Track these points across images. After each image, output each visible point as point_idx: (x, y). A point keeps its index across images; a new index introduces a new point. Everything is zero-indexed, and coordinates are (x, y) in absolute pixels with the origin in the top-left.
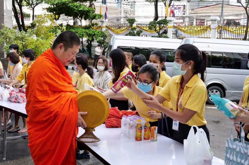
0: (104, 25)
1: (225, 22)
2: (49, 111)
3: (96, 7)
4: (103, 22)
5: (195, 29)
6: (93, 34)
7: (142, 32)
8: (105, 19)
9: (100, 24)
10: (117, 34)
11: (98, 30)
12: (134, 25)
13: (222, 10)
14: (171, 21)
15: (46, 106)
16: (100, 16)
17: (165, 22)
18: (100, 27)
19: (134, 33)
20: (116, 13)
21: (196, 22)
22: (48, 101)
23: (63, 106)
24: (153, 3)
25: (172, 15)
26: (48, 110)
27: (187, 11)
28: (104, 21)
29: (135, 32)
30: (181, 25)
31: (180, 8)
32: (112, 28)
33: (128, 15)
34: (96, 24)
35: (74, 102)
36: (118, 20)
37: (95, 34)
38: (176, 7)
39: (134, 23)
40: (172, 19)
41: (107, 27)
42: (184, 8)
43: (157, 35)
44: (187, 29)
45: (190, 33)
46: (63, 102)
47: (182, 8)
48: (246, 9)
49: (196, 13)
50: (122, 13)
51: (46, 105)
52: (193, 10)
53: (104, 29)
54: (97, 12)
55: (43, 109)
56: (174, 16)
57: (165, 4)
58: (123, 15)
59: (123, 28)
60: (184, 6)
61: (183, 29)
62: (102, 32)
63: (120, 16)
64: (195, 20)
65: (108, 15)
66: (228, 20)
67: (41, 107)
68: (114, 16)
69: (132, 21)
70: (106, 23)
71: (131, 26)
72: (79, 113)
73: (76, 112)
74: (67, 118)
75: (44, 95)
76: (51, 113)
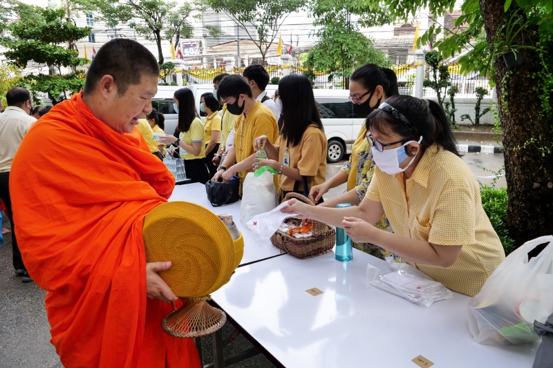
2: (61, 267)
5: (209, 72)
6: (79, 85)
13: (238, 48)
14: (178, 64)
15: (51, 253)
16: (87, 61)
17: (171, 66)
21: (217, 63)
22: (55, 238)
24: (155, 42)
25: (179, 56)
26: (58, 265)
27: (204, 50)
30: (198, 67)
31: (194, 45)
34: (82, 72)
37: (81, 85)
38: (190, 43)
40: (180, 61)
42: (201, 46)
43: (163, 82)
44: (198, 72)
45: (203, 78)
47: (198, 46)
48: (260, 47)
49: (216, 52)
51: (51, 249)
52: (211, 47)
56: (182, 58)
57: (171, 42)
60: (201, 43)
61: (195, 73)
64: (215, 61)
66: (253, 59)
67: (38, 255)
72: (150, 266)
73: (140, 266)
74: (113, 282)
75: (48, 218)
76: (68, 270)
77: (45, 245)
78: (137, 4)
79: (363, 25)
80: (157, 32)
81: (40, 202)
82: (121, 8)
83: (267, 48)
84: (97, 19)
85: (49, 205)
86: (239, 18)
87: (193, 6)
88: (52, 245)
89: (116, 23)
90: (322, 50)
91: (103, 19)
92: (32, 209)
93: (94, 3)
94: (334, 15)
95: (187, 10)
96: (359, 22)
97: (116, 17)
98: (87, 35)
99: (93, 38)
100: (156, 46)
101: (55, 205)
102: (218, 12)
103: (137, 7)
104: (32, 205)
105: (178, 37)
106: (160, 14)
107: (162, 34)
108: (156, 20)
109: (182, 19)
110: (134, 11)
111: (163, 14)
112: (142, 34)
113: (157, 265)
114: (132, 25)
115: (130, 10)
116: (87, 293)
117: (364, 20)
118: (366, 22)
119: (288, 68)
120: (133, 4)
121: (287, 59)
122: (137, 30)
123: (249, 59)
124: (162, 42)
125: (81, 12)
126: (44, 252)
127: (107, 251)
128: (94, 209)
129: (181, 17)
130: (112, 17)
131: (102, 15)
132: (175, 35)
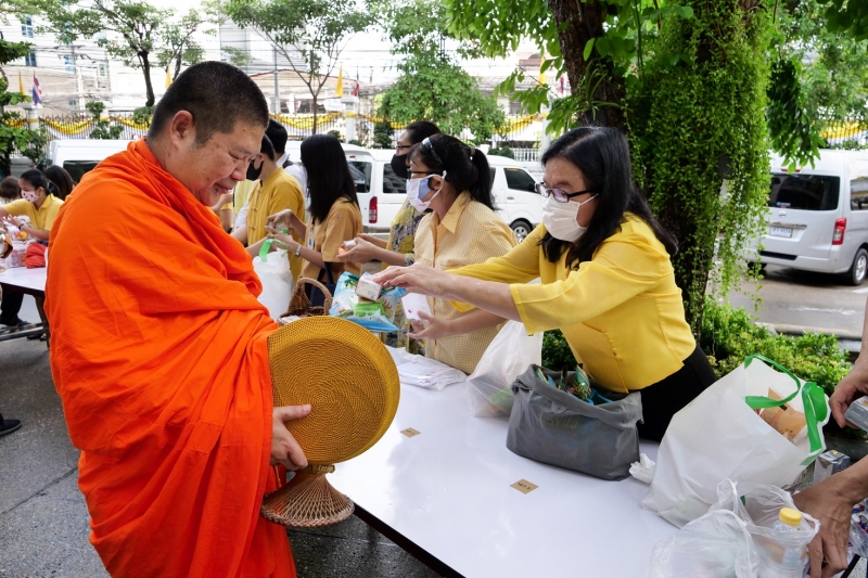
0: (35, 116)
1: (299, 106)
2: (141, 409)
3: (9, 78)
4: (30, 109)
6: (9, 136)
7: (122, 129)
8: (33, 103)
9: (23, 115)
10: (68, 134)
11: (22, 128)
12: (104, 115)
13: (276, 84)
15: (124, 387)
16: (22, 98)
18: (25, 120)
19: (105, 132)
20: (67, 88)
23: (203, 384)
24: (141, 70)
26: (134, 406)
28: (33, 107)
29: (108, 130)
32: (56, 123)
33: (93, 92)
34: (14, 115)
35: (254, 363)
36: (73, 102)
37: (13, 138)
39: (101, 111)
41: (41, 120)
46: (205, 368)
48: (309, 85)
50: (81, 86)
51: (123, 382)
53: (35, 126)
54: (12, 88)
55: (111, 403)
57: (166, 71)
58: (82, 91)
59: (81, 123)
62: (30, 132)
63: (75, 93)
65: (40, 96)
66: (302, 101)
67: (101, 392)
68: (59, 93)
69: (96, 108)
70: (38, 111)
71: (97, 117)
72: (278, 412)
73: (264, 410)
74: (224, 436)
75: (115, 334)
76: (151, 414)
77: (113, 375)
78: (111, 8)
79: (465, 56)
80: (144, 54)
81: (105, 307)
82: (82, 14)
83: (321, 86)
84: (41, 30)
85: (118, 313)
86: (277, 38)
87: (202, 16)
88: (125, 375)
89: (74, 37)
90: (402, 92)
91: (50, 31)
92: (92, 318)
93: (35, 4)
94: (421, 39)
95: (194, 21)
96: (459, 51)
97: (74, 27)
98: (22, 55)
99: (34, 59)
100: (143, 77)
101: (127, 313)
102: (243, 27)
103: (110, 14)
104: (92, 313)
105: (179, 64)
106: (148, 27)
107: (152, 57)
108: (141, 35)
109: (186, 34)
110: (104, 20)
111: (153, 26)
112: (119, 57)
113: (289, 410)
114: (102, 42)
115: (97, 17)
116: (180, 452)
117: (465, 48)
118: (469, 52)
119: (353, 116)
120: (102, 9)
121: (351, 104)
122: (110, 50)
123: (296, 102)
124: (151, 70)
125: (11, 17)
126: (115, 387)
127: (214, 386)
128: (180, 321)
129: (183, 32)
130: (68, 27)
131: (50, 24)
132: (174, 61)
